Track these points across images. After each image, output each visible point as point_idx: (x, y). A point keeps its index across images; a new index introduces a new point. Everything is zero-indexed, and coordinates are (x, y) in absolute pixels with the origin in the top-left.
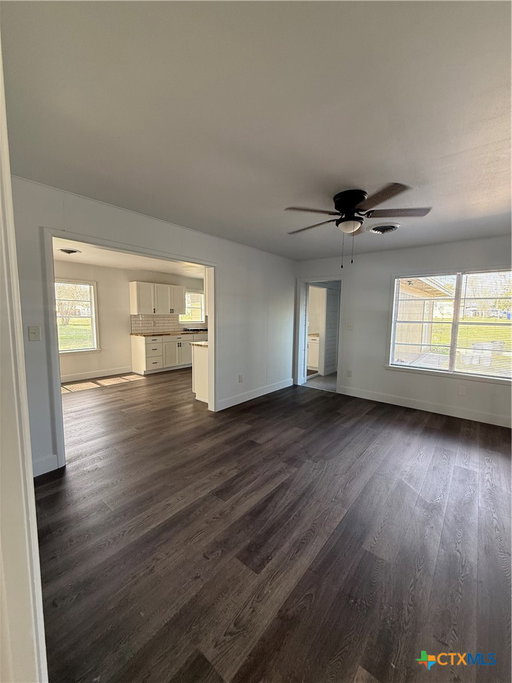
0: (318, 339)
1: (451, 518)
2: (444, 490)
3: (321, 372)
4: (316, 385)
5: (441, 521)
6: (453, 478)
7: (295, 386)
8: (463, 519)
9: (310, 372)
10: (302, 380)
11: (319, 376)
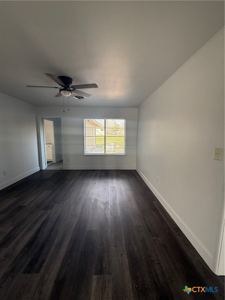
0: (51, 146)
1: (112, 204)
2: (109, 196)
3: (54, 161)
4: (52, 168)
5: (109, 206)
6: (110, 191)
7: (41, 170)
8: (115, 203)
9: (48, 162)
10: (45, 167)
11: (54, 163)
